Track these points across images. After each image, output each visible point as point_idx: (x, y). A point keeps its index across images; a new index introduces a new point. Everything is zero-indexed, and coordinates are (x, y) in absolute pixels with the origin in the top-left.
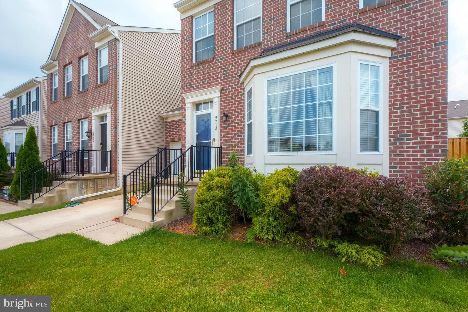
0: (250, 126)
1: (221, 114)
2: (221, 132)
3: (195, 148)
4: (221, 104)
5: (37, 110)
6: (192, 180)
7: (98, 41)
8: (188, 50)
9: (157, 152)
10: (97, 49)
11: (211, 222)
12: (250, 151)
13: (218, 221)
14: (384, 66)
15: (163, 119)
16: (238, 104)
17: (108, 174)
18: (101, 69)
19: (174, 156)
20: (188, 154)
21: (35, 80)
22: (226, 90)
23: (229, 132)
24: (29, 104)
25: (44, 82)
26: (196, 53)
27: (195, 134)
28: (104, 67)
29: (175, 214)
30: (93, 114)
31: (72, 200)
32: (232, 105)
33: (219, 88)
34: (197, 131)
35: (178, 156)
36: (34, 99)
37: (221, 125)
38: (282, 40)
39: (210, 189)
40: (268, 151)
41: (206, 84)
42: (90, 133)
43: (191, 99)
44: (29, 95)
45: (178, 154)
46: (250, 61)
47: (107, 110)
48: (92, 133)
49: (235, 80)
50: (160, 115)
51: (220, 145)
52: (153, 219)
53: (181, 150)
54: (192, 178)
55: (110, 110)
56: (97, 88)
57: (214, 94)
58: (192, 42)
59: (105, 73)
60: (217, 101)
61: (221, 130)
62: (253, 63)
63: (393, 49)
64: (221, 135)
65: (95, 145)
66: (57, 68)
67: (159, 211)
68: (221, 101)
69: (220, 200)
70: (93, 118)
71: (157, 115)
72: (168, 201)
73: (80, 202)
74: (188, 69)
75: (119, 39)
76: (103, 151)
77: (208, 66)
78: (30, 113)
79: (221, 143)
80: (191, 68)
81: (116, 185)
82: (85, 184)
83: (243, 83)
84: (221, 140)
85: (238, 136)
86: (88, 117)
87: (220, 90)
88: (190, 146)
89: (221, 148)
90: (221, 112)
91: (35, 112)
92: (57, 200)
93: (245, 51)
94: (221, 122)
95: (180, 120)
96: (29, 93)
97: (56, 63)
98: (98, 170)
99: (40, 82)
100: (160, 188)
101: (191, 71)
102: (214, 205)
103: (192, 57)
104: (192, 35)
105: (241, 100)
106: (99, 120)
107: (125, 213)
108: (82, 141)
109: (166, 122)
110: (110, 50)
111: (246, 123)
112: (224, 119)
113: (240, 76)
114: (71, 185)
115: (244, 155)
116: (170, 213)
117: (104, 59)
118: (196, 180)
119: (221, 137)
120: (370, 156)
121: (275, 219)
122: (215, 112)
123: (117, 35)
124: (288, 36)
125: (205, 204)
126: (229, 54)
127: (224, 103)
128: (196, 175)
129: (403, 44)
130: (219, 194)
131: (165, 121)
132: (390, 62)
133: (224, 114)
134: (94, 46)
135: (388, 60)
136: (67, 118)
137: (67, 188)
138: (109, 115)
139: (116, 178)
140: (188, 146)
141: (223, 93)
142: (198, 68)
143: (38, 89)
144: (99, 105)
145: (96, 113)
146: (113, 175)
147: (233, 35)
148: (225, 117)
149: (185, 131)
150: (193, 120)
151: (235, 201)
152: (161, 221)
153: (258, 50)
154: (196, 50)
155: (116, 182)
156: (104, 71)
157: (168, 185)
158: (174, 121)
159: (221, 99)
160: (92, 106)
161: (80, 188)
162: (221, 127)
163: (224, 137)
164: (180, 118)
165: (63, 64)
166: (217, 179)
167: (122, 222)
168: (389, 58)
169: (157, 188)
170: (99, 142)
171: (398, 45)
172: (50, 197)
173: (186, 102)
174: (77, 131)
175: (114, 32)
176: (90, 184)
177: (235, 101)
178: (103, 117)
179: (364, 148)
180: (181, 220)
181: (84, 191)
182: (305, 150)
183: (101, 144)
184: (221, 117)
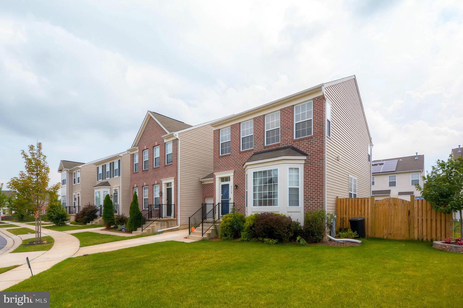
0: (247, 192)
1: (234, 185)
2: (234, 195)
3: (221, 204)
4: (234, 179)
5: (119, 175)
6: (219, 220)
7: (166, 139)
8: (217, 148)
9: (201, 206)
10: (165, 143)
11: (226, 235)
12: (247, 206)
13: (228, 235)
14: (301, 168)
15: (201, 182)
16: (242, 180)
17: (172, 218)
18: (167, 155)
19: (209, 208)
20: (217, 207)
21: (118, 156)
22: (237, 172)
23: (238, 194)
24: (112, 170)
25: (123, 156)
26: (221, 150)
27: (221, 195)
28: (169, 154)
29: (211, 235)
30: (163, 182)
31: (158, 231)
32: (240, 180)
33: (233, 171)
34: (222, 194)
35: (212, 209)
36: (116, 167)
37: (234, 191)
38: (262, 149)
39: (225, 222)
40: (254, 206)
41: (227, 168)
42: (161, 193)
43: (218, 175)
44: (112, 164)
45: (212, 208)
46: (245, 163)
47: (172, 180)
48: (162, 194)
49: (241, 167)
50: (200, 180)
51: (234, 202)
52: (202, 236)
53: (213, 204)
54: (219, 219)
55: (173, 180)
56: (165, 166)
57: (230, 174)
58: (219, 144)
59: (170, 158)
60: (232, 178)
61: (234, 193)
62: (247, 164)
63: (305, 160)
64: (234, 196)
65: (164, 201)
66: (138, 151)
67: (205, 233)
68: (234, 178)
69: (229, 226)
70: (163, 184)
71: (198, 180)
72: (208, 229)
73: (162, 232)
74: (217, 158)
75: (178, 138)
76: (169, 205)
77: (228, 158)
78: (113, 177)
79: (234, 200)
80: (219, 158)
81: (177, 225)
82: (163, 222)
83: (244, 169)
84: (234, 199)
85: (242, 197)
86: (160, 183)
87: (233, 172)
88: (218, 203)
89: (234, 203)
90: (234, 183)
91: (117, 176)
92: (151, 231)
93: (245, 152)
94: (234, 189)
95: (212, 184)
96: (112, 163)
97: (137, 148)
98: (166, 216)
99: (122, 156)
100: (205, 224)
101: (219, 160)
102: (227, 228)
103: (219, 152)
104: (219, 140)
105: (244, 178)
106: (166, 185)
107: (189, 235)
108: (155, 198)
109: (203, 185)
110: (173, 145)
111: (246, 191)
112: (235, 188)
113: (243, 165)
114: (157, 223)
115: (245, 207)
116: (209, 234)
117: (170, 149)
118: (221, 220)
119: (234, 198)
120: (294, 208)
121: (249, 233)
122: (231, 183)
123: (177, 137)
124: (265, 147)
125: (224, 228)
126: (238, 153)
127: (235, 179)
128: (221, 218)
129: (309, 158)
130: (229, 224)
131: (203, 183)
132: (304, 166)
133: (235, 185)
134: (164, 141)
135: (303, 165)
136: (145, 183)
137: (155, 225)
138: (173, 183)
139: (177, 220)
140: (217, 203)
141: (235, 173)
142: (222, 159)
143: (119, 161)
144: (167, 177)
145: (164, 181)
146: (175, 219)
147: (240, 143)
148: (236, 187)
149: (215, 193)
150: (220, 186)
151: (235, 226)
152: (206, 237)
153: (252, 153)
154: (221, 148)
155: (177, 223)
156: (169, 156)
157: (207, 223)
158: (209, 184)
159: (234, 176)
160: (162, 177)
161: (161, 225)
162: (234, 192)
163: (235, 197)
164: (213, 182)
165: (142, 149)
166: (228, 218)
167: (188, 239)
168: (304, 164)
169: (204, 224)
170: (166, 199)
171: (307, 158)
172: (149, 229)
173: (216, 177)
174: (152, 192)
175: (176, 135)
176: (166, 223)
177: (241, 178)
178: (168, 184)
179: (291, 204)
180: (214, 238)
181: (163, 227)
182: (268, 205)
183: (167, 200)
184: (234, 186)
